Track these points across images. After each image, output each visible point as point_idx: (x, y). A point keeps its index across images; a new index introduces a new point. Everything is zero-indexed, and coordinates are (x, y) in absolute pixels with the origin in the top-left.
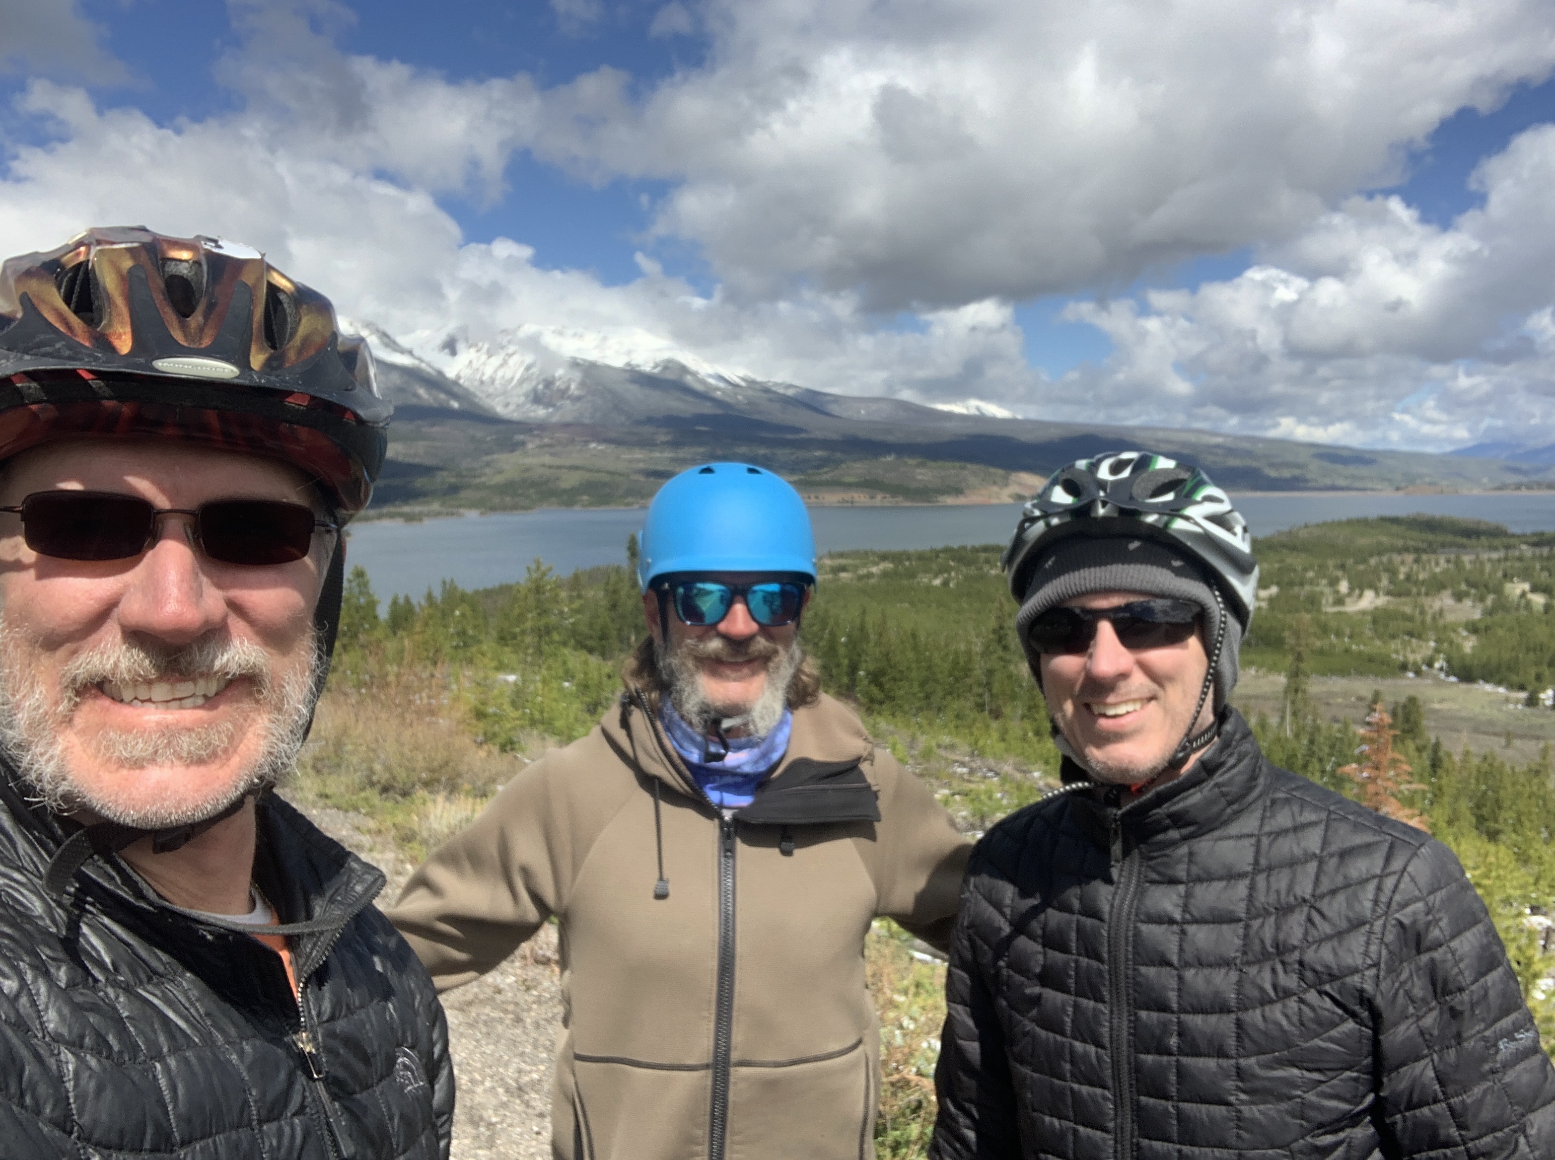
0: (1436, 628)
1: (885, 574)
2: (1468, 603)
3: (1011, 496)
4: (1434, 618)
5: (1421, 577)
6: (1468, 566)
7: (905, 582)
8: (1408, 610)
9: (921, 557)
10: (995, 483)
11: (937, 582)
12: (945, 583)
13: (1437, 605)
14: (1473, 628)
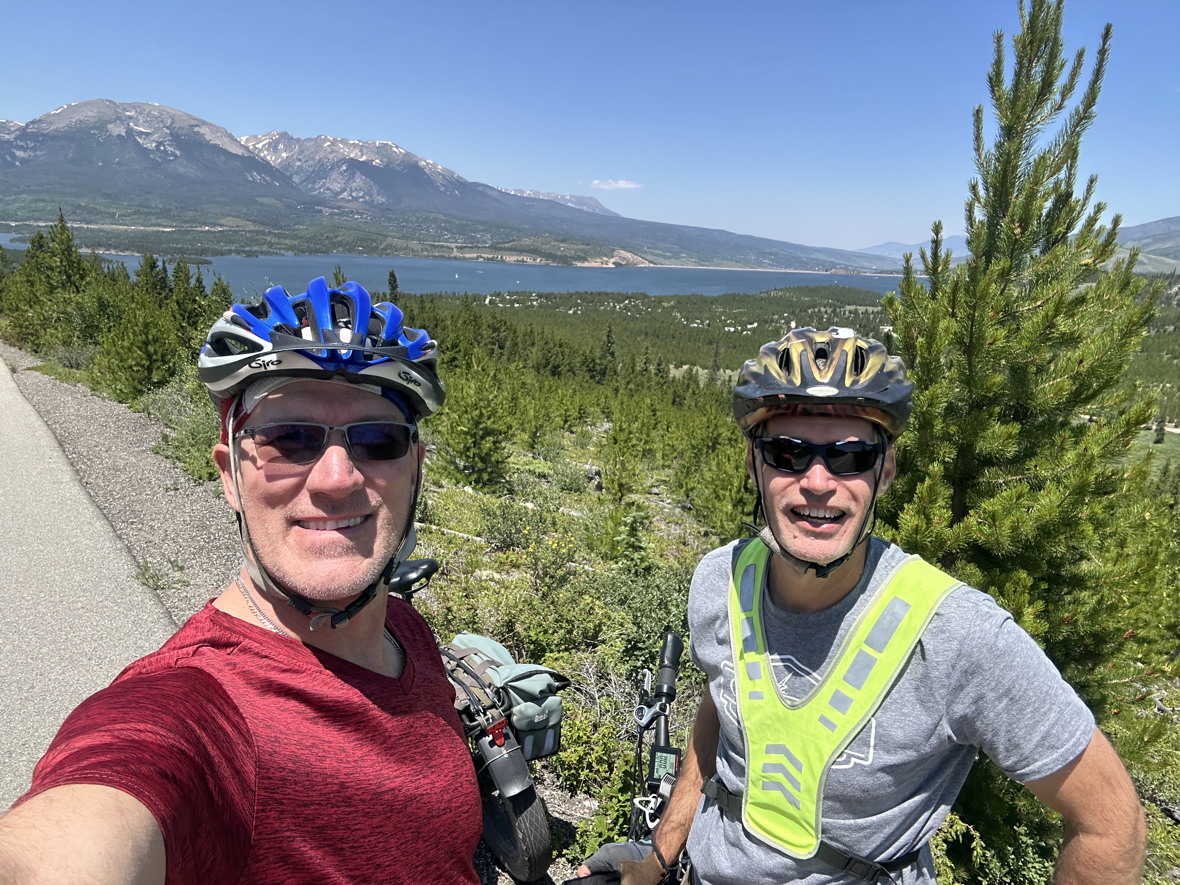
1: (540, 306)
3: (613, 263)
6: (861, 316)
7: (552, 311)
9: (562, 297)
10: (606, 256)
11: (571, 312)
12: (574, 312)
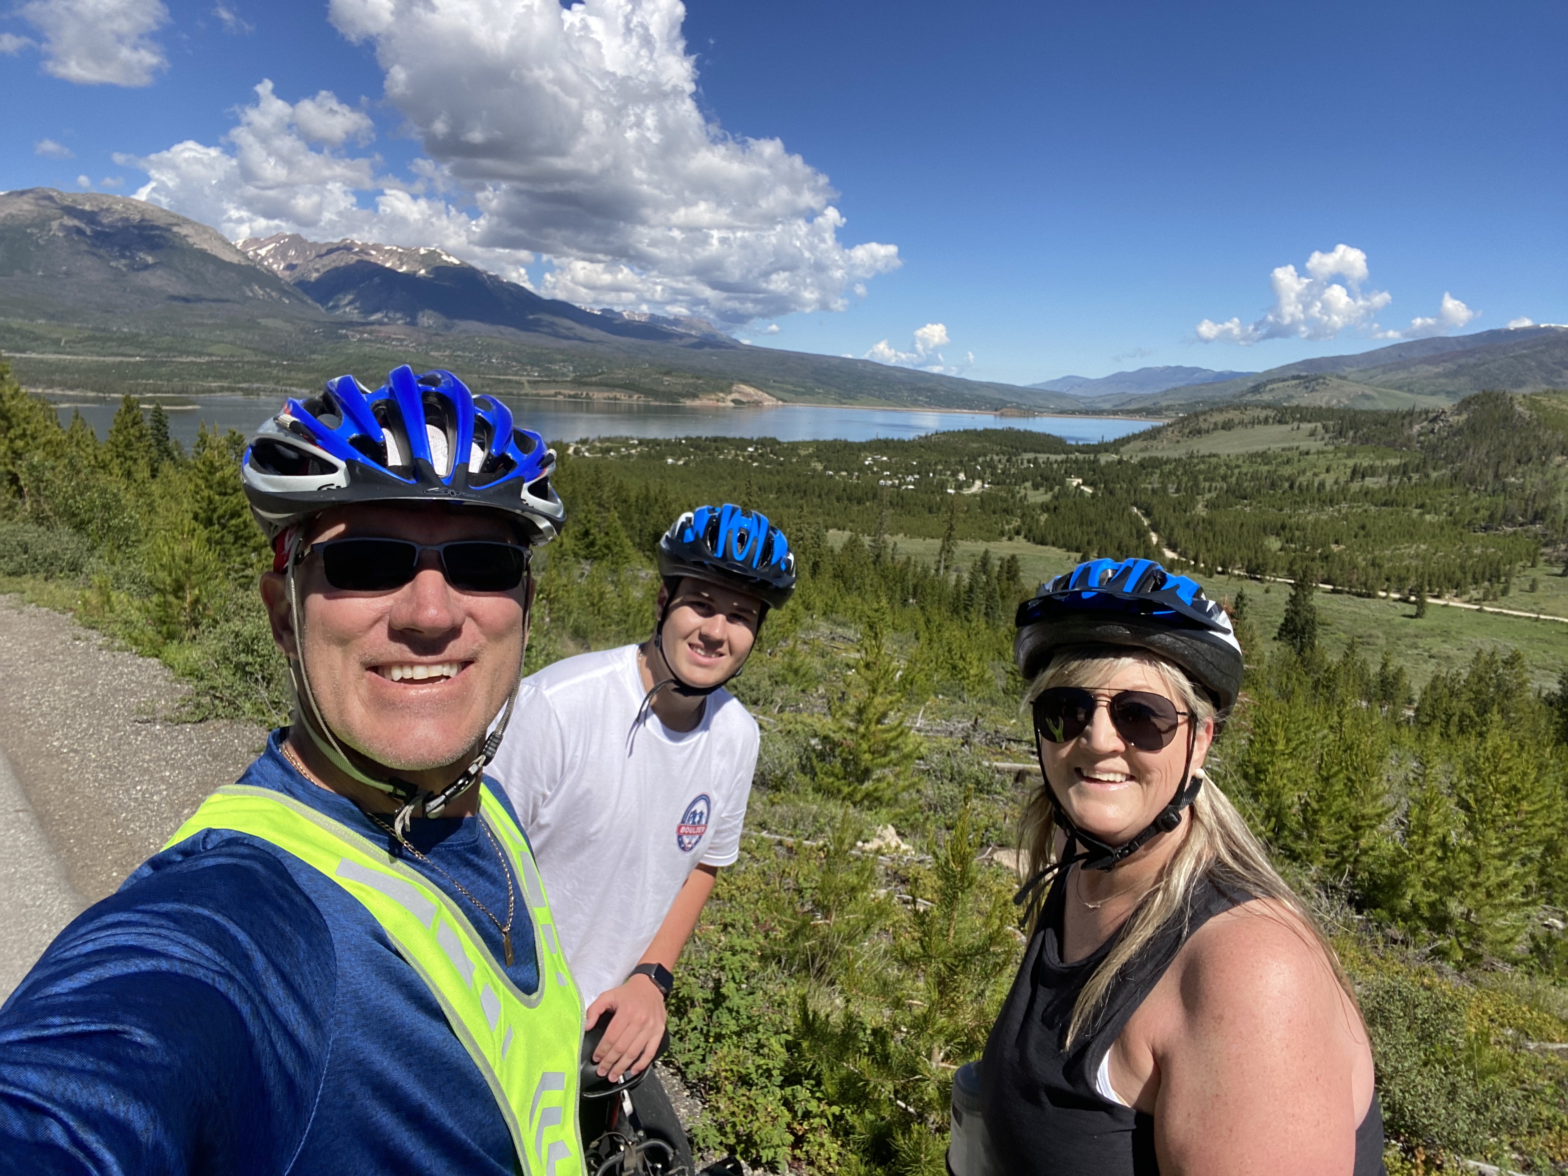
0: (1022, 508)
2: (1042, 490)
3: (733, 401)
4: (1021, 500)
5: (1013, 471)
6: (1042, 465)
7: (656, 462)
8: (1003, 494)
9: (668, 443)
10: (722, 391)
12: (686, 464)
13: (1023, 492)
14: (1045, 507)
